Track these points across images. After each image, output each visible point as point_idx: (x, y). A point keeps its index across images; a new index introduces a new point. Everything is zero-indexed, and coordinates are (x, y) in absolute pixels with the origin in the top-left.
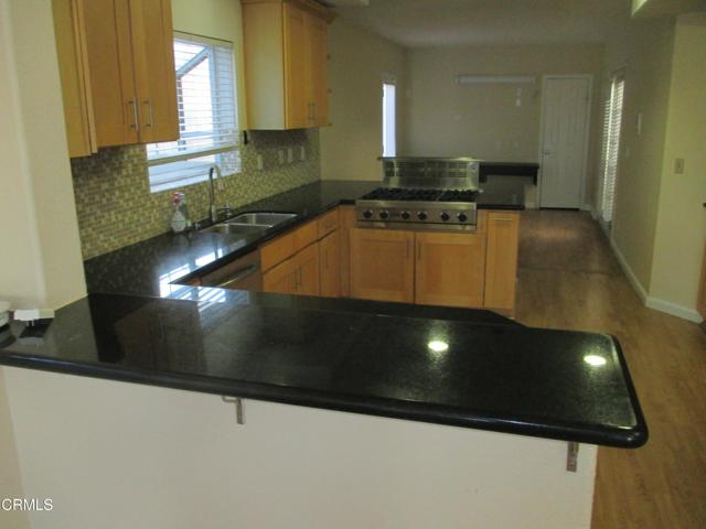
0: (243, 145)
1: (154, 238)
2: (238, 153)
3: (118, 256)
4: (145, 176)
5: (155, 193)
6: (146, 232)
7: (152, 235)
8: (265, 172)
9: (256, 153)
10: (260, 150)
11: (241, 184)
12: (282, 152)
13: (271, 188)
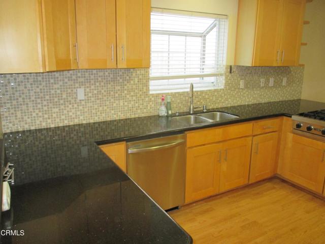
0: (227, 74)
1: (149, 117)
2: (224, 77)
3: (122, 122)
4: (147, 86)
5: (152, 95)
6: (143, 113)
7: (147, 115)
8: (246, 90)
9: (239, 79)
10: (243, 77)
11: (223, 95)
12: (264, 79)
13: (250, 100)
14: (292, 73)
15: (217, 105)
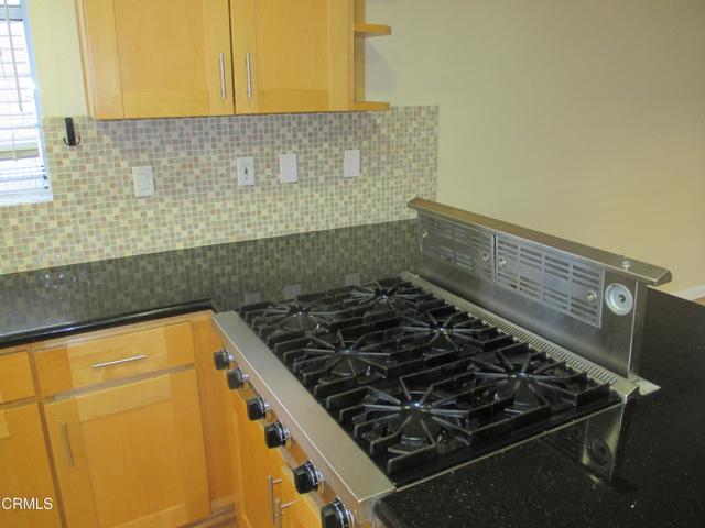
2: (41, 162)
8: (168, 199)
9: (124, 164)
10: (144, 157)
11: (53, 225)
12: (250, 160)
13: (196, 232)
14: (384, 131)
15: (28, 260)
